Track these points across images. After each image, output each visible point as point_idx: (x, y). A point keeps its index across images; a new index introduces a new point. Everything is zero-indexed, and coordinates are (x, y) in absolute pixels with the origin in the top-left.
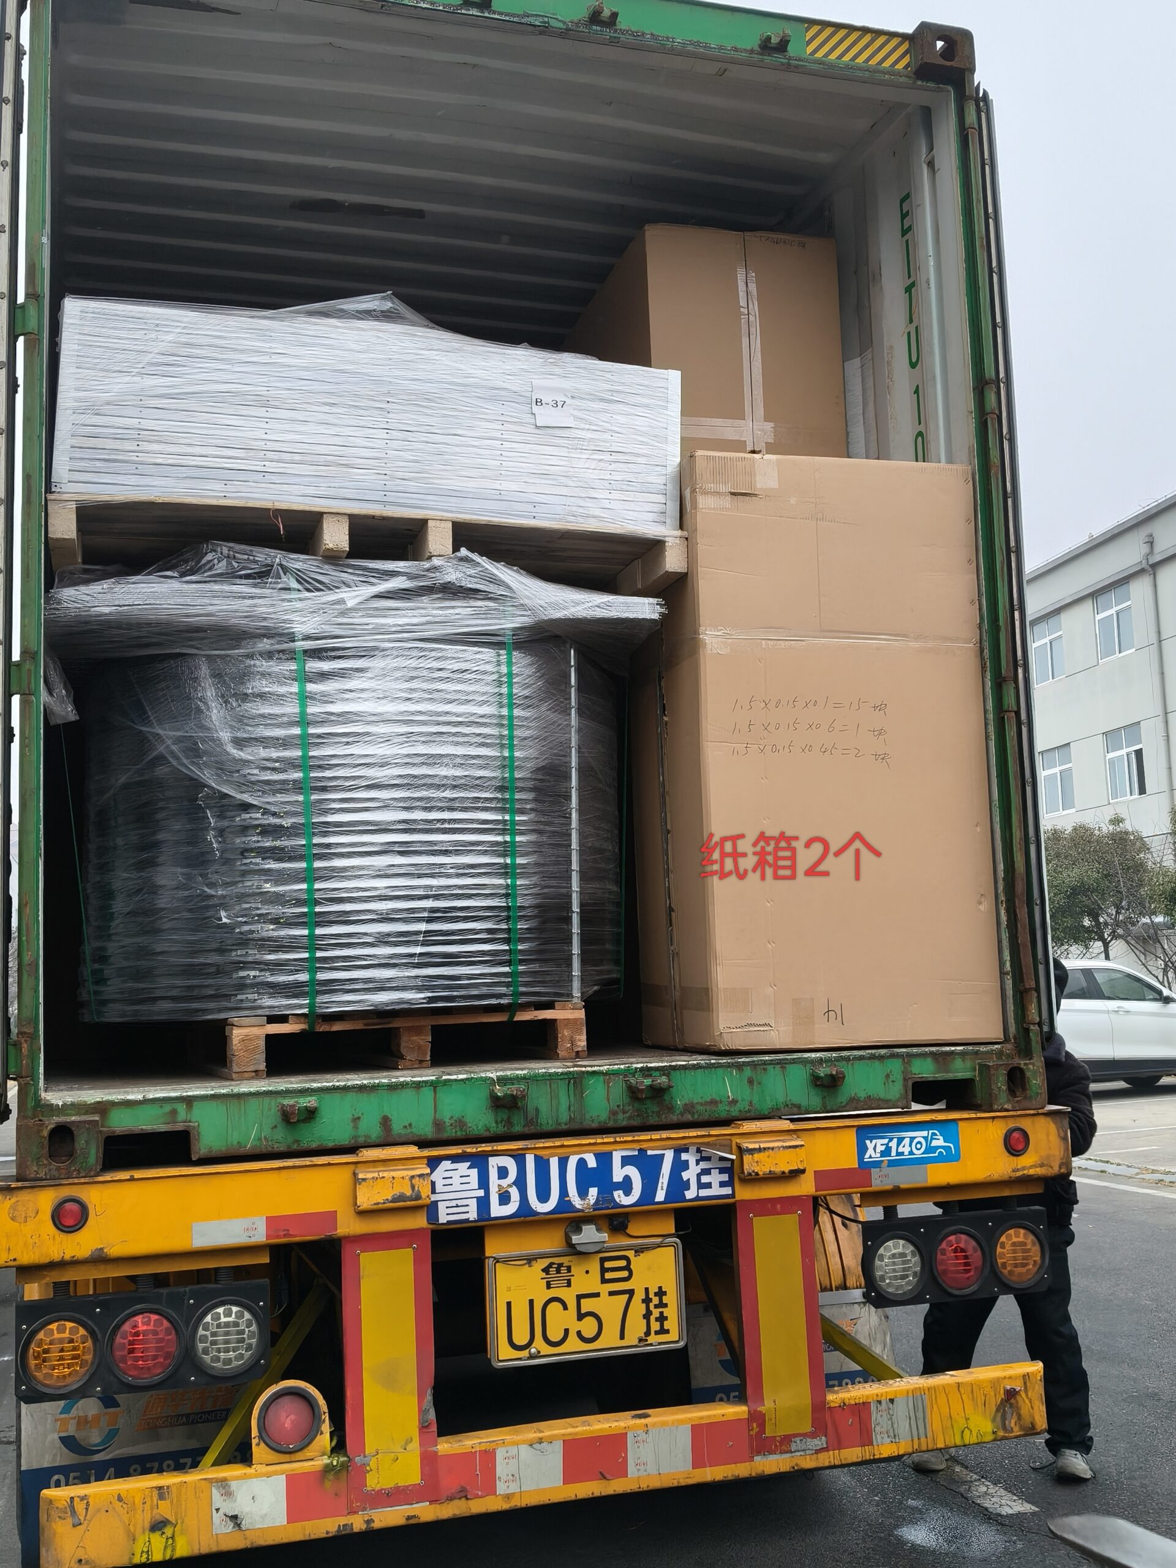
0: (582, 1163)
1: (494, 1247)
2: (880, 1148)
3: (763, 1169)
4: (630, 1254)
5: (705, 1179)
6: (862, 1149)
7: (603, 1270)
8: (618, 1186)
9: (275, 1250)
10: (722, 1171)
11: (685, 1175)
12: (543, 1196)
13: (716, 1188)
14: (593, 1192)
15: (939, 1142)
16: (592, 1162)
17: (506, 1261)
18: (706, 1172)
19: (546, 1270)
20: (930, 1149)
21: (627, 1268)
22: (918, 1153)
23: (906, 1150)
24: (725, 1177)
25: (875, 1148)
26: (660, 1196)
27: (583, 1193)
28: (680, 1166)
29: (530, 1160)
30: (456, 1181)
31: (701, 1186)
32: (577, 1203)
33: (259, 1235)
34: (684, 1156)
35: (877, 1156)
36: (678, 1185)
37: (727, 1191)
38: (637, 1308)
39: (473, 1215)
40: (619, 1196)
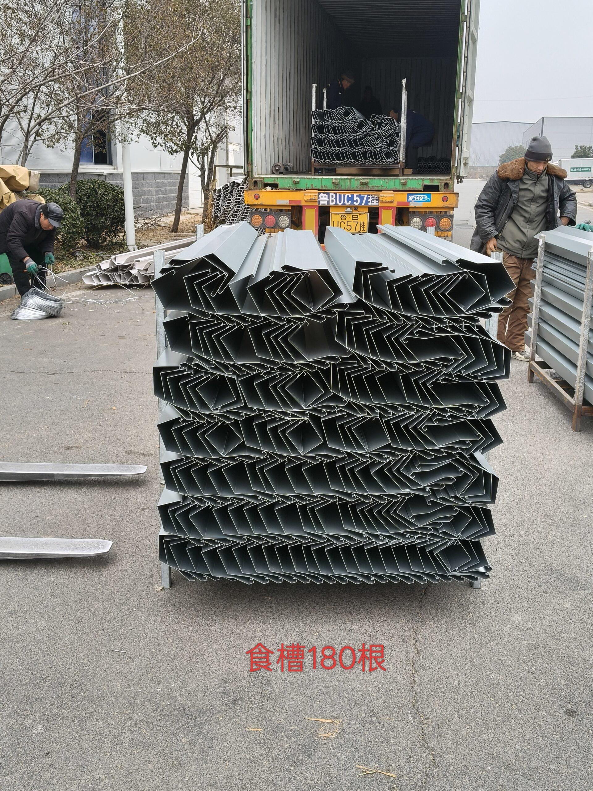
0: (348, 196)
1: (332, 211)
2: (412, 198)
3: (384, 200)
4: (358, 215)
5: (373, 201)
6: (408, 198)
7: (352, 217)
8: (355, 201)
9: (292, 207)
10: (377, 200)
11: (369, 200)
12: (340, 202)
13: (375, 203)
14: (350, 202)
15: (426, 198)
16: (350, 196)
17: (334, 214)
18: (374, 200)
19: (341, 216)
20: (424, 199)
21: (357, 217)
22: (421, 200)
23: (418, 199)
24: (377, 201)
25: (411, 198)
26: (363, 204)
27: (348, 202)
28: (368, 198)
29: (338, 195)
30: (324, 197)
31: (372, 203)
32: (347, 204)
33: (288, 204)
34: (369, 196)
35: (411, 200)
36: (367, 202)
37: (378, 204)
38: (359, 225)
39: (326, 204)
40: (355, 203)
